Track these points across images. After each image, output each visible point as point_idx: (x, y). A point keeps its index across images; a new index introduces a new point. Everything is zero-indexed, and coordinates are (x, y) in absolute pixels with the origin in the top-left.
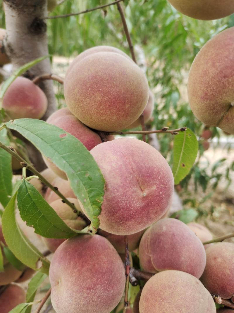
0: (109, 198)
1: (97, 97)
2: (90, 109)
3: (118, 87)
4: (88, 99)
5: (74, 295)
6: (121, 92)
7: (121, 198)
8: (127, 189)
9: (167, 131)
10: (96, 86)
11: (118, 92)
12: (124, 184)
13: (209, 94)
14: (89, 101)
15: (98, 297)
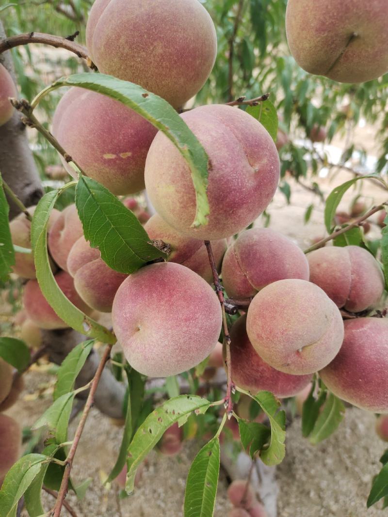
0: (216, 177)
1: (157, 48)
2: (146, 68)
3: (186, 31)
4: (144, 53)
5: (170, 333)
6: (190, 39)
7: (232, 175)
8: (237, 163)
9: (244, 101)
10: (156, 30)
11: (187, 38)
12: (232, 157)
13: (327, 23)
14: (145, 56)
15: (201, 329)
